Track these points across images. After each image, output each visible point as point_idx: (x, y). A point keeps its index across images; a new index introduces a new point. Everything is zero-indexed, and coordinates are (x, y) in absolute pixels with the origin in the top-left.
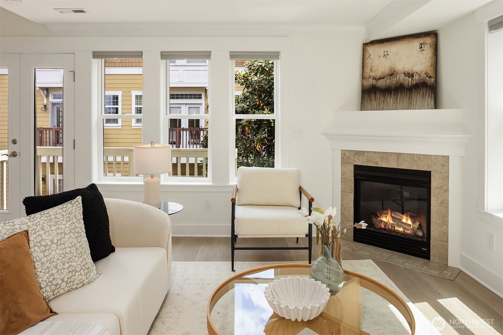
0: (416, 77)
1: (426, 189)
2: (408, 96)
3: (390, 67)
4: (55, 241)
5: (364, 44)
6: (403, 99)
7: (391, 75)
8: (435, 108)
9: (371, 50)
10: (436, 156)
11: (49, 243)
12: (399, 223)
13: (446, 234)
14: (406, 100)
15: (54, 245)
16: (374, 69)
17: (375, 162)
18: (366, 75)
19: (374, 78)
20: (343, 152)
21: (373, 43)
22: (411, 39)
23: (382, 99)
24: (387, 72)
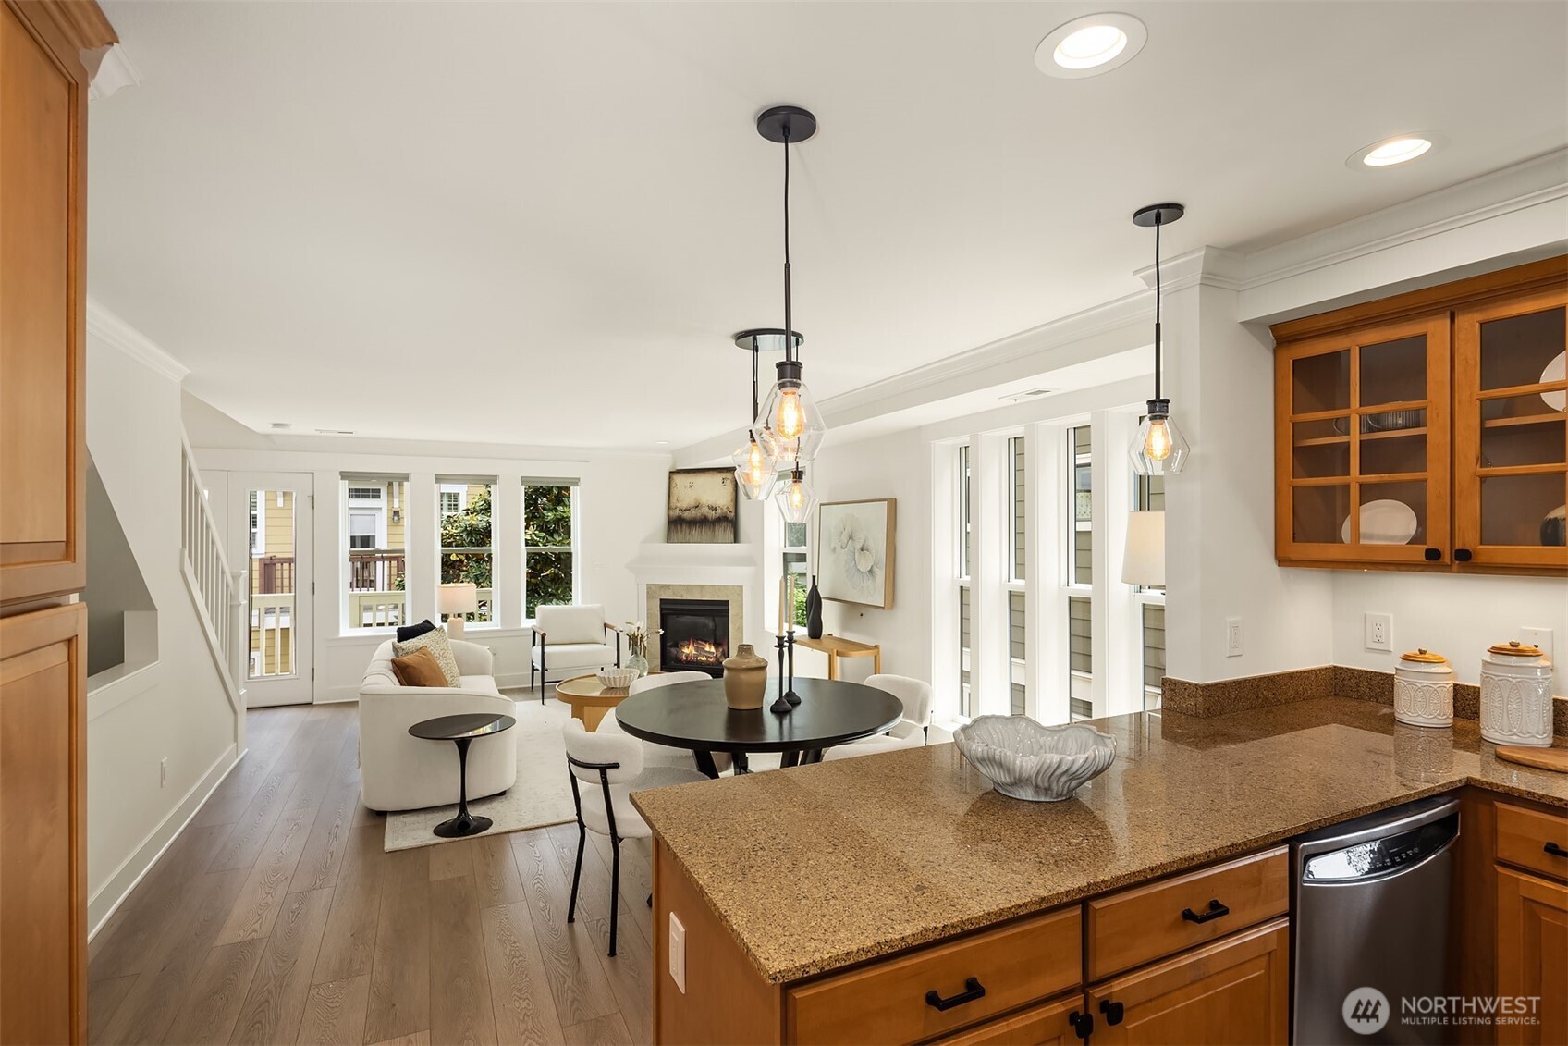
0: (719, 511)
1: (725, 619)
2: (711, 530)
3: (696, 499)
5: (670, 472)
6: (706, 531)
7: (697, 507)
8: (735, 542)
9: (678, 479)
10: (732, 586)
14: (709, 533)
16: (680, 500)
17: (681, 594)
18: (673, 505)
19: (680, 510)
20: (649, 586)
21: (679, 472)
22: (715, 473)
23: (688, 531)
24: (693, 504)
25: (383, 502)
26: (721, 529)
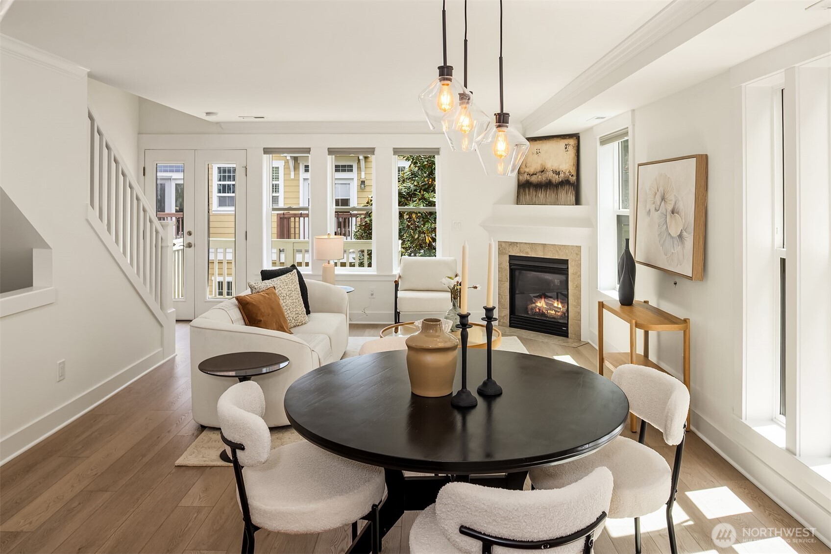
1: (565, 276)
2: (555, 192)
3: (542, 164)
4: (288, 295)
6: (550, 194)
7: (542, 172)
8: (576, 204)
10: (572, 246)
11: (285, 296)
12: (551, 307)
13: (579, 314)
14: (553, 195)
15: (287, 297)
16: (528, 165)
17: (526, 252)
18: (522, 171)
19: (528, 174)
20: (500, 243)
22: (559, 140)
23: (534, 193)
24: (539, 169)
25: (354, 175)
26: (564, 192)
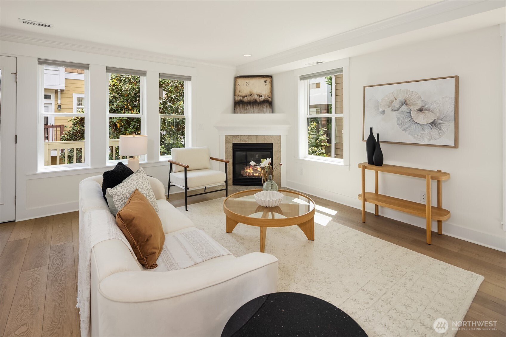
0: (263, 97)
1: (270, 153)
2: (259, 106)
3: (250, 91)
5: (235, 77)
6: (256, 108)
7: (250, 95)
8: (272, 113)
9: (239, 81)
10: (275, 136)
12: (256, 172)
13: (280, 172)
14: (258, 108)
16: (241, 91)
17: (245, 141)
18: (237, 94)
19: (241, 96)
20: (226, 137)
21: (240, 77)
22: (261, 78)
23: (246, 107)
24: (248, 93)
25: (52, 101)
26: (264, 106)
